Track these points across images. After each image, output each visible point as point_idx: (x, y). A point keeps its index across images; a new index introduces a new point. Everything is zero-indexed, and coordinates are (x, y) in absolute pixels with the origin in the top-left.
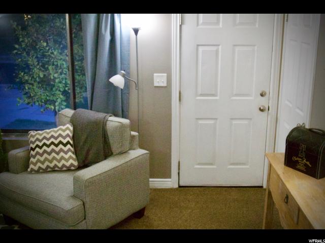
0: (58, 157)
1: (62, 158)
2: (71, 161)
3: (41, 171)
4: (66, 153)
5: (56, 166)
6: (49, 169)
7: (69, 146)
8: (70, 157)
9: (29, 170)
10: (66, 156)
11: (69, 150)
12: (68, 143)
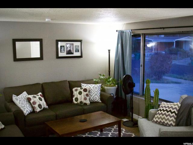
0: (166, 118)
1: (168, 119)
2: (172, 122)
3: (157, 122)
4: (171, 117)
5: (164, 122)
6: (161, 123)
7: (174, 114)
8: (172, 120)
9: (153, 120)
10: (170, 119)
11: (173, 116)
12: (174, 112)
